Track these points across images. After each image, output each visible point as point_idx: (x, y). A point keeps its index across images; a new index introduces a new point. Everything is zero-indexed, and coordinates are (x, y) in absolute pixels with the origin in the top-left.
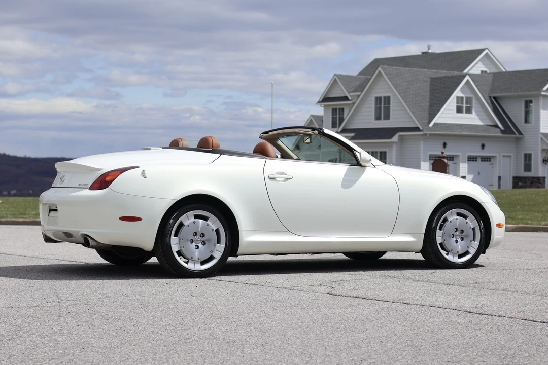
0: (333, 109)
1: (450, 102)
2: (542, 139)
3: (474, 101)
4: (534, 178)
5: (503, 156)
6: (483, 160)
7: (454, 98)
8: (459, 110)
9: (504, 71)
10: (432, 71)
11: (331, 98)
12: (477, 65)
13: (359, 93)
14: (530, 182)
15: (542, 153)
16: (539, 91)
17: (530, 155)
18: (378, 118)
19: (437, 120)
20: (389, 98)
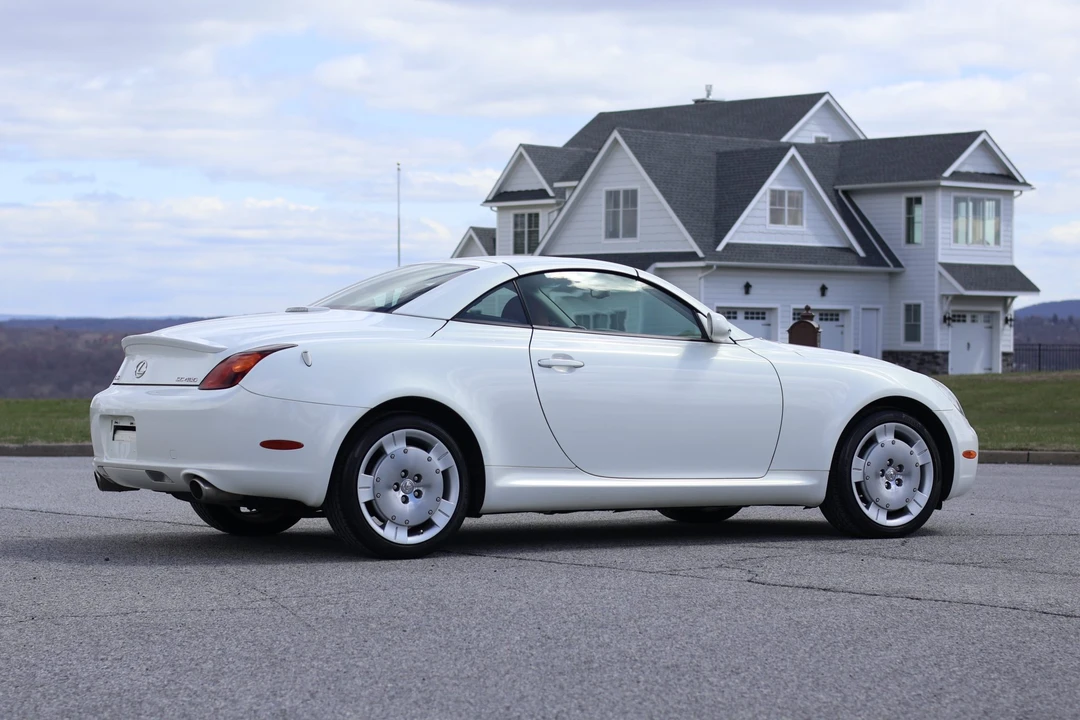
0: (516, 216)
1: (759, 202)
2: (940, 274)
3: (806, 201)
4: (925, 354)
5: (863, 309)
6: (824, 317)
7: (765, 194)
8: (776, 217)
9: (862, 138)
10: (721, 137)
11: (512, 192)
12: (808, 127)
13: (574, 183)
14: (918, 361)
15: (941, 303)
16: (936, 178)
17: (918, 307)
18: (612, 234)
19: (733, 236)
20: (634, 193)
